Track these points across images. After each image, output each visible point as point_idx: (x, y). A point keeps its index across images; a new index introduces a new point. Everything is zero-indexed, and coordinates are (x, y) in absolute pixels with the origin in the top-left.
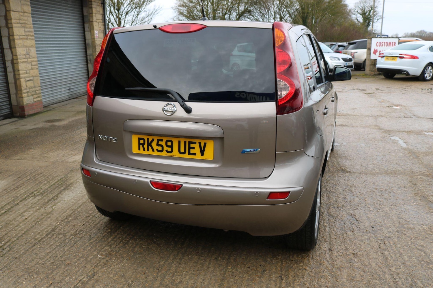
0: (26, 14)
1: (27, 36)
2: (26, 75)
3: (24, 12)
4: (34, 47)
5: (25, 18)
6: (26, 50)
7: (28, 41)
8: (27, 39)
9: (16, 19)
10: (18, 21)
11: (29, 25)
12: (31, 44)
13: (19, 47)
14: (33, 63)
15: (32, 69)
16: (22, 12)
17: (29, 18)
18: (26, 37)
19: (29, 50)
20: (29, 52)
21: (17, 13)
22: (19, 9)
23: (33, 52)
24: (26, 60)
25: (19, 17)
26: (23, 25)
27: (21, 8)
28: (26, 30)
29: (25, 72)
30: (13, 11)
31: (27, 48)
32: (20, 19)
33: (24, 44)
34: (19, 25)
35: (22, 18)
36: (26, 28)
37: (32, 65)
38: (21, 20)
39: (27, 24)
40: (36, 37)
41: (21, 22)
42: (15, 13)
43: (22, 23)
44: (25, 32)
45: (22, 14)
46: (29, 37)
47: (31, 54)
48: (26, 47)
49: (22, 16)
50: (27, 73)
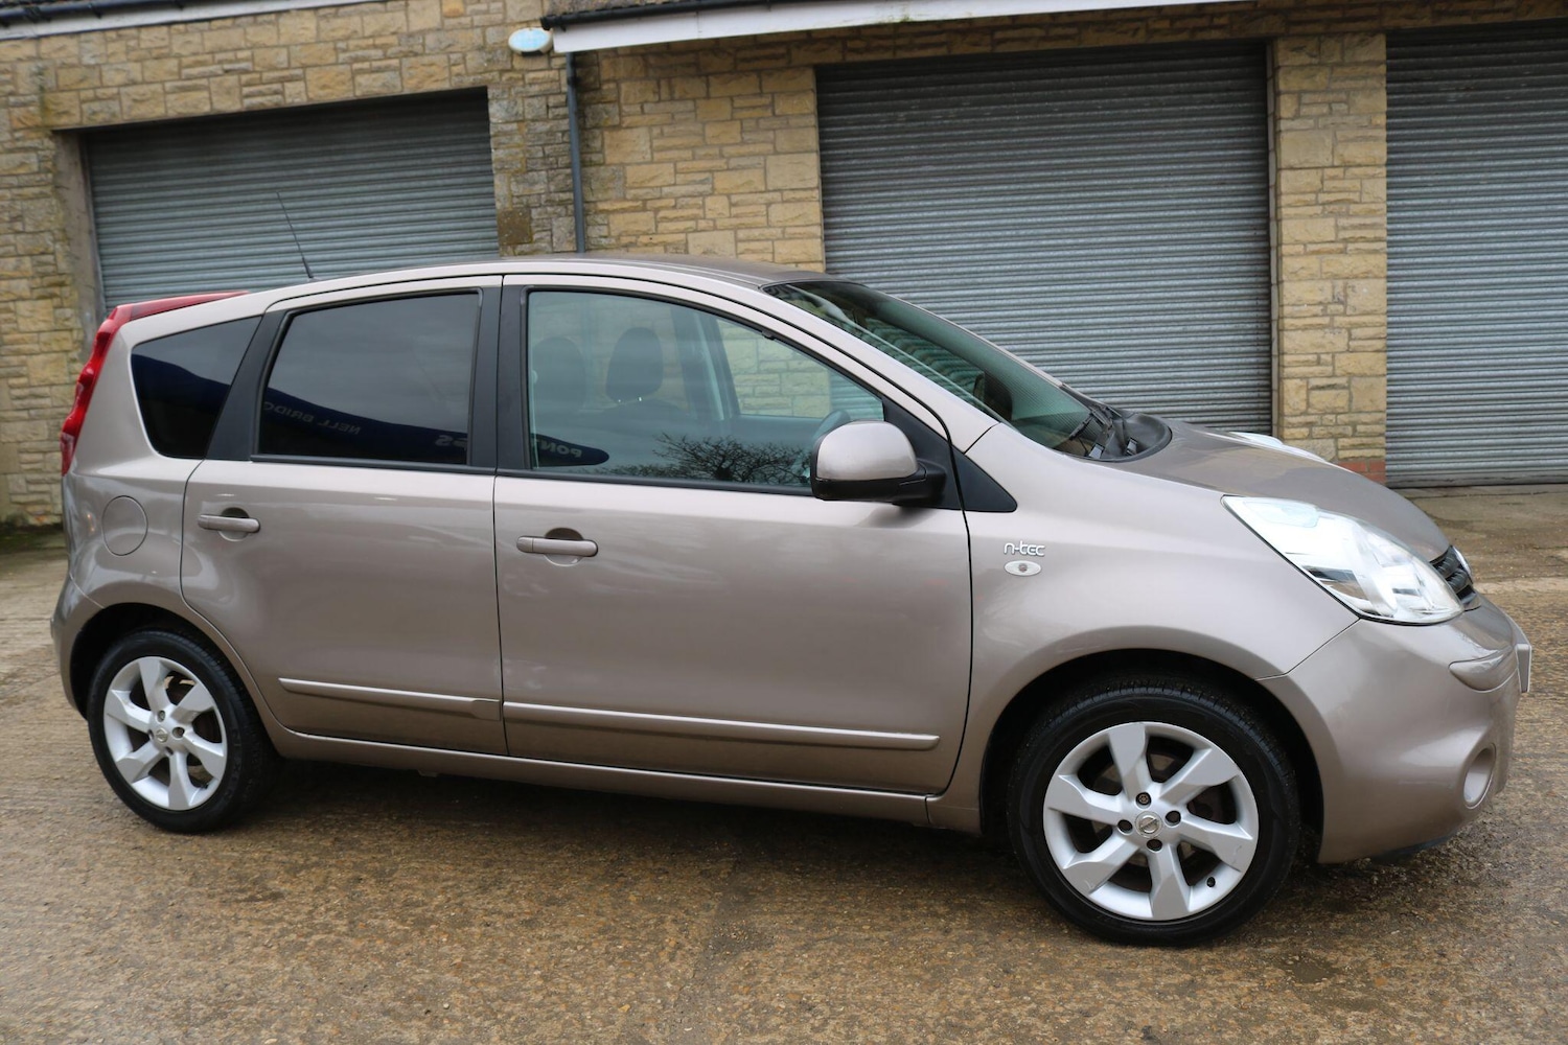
0: (1356, 171)
1: (1346, 241)
2: (1316, 369)
3: (1346, 166)
4: (1376, 277)
5: (1347, 184)
6: (1334, 287)
7: (1346, 260)
8: (1343, 252)
9: (1304, 193)
10: (1312, 197)
11: (1365, 206)
12: (1364, 269)
13: (1300, 280)
14: (1357, 332)
15: (1349, 350)
16: (1333, 167)
17: (1368, 184)
18: (1341, 246)
19: (1345, 289)
20: (1346, 296)
21: (1314, 171)
22: (1323, 158)
23: (1371, 294)
24: (1326, 320)
25: (1318, 182)
26: (1330, 208)
27: (1333, 153)
28: (1343, 222)
29: (1312, 358)
30: (1292, 168)
31: (1340, 283)
32: (1321, 191)
33: (1325, 269)
34: (1318, 209)
35: (1328, 184)
36: (1348, 215)
37: (1350, 338)
38: (1329, 192)
39: (1356, 203)
40: (1391, 244)
41: (1323, 197)
42: (1303, 172)
43: (1330, 203)
44: (1337, 228)
45: (1338, 172)
46: (1351, 246)
47: (1352, 301)
48: (1336, 277)
49: (1333, 178)
50: (1318, 362)
